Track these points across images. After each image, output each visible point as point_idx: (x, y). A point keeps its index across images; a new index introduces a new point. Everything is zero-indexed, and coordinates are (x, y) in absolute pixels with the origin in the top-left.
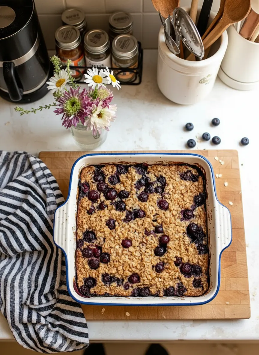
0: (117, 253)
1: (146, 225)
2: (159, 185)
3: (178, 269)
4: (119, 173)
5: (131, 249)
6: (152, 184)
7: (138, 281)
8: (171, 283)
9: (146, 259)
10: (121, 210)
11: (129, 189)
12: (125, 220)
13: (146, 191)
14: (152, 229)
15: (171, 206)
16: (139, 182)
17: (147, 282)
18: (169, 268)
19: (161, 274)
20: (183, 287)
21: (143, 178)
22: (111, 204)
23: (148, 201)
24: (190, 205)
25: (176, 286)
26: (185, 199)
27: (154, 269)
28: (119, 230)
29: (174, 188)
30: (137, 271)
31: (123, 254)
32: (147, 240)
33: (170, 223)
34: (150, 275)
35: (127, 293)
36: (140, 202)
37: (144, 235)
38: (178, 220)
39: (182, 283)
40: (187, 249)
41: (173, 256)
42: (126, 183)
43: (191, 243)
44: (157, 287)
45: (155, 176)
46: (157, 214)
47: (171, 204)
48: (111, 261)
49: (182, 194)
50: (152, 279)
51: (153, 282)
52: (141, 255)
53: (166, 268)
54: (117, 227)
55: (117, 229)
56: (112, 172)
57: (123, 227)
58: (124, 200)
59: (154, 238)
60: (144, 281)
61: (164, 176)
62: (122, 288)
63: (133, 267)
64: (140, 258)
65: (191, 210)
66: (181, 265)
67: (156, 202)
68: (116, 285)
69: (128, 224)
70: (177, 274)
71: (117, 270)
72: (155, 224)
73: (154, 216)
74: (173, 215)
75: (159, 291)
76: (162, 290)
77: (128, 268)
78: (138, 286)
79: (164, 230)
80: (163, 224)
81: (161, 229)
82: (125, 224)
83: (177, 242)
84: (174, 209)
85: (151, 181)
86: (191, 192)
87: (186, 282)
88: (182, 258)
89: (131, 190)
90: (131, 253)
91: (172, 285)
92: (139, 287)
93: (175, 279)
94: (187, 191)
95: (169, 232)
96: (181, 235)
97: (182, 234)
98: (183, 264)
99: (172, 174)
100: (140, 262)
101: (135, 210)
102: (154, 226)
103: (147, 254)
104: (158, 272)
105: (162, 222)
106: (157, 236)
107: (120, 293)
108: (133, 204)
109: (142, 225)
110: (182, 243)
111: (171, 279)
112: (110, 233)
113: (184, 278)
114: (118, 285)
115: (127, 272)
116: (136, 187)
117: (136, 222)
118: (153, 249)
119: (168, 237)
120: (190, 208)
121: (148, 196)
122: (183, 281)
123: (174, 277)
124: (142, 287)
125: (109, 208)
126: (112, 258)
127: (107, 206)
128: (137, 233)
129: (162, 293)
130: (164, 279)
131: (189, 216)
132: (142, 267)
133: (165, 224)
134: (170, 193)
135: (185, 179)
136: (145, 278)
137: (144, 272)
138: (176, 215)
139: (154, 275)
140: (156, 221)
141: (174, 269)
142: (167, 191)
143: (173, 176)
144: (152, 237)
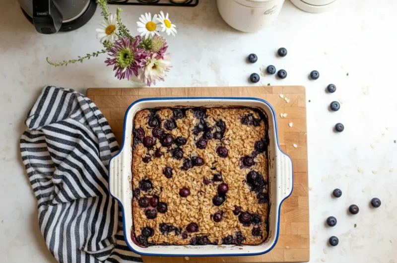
0: (175, 203)
1: (205, 174)
2: (219, 130)
3: (237, 217)
4: (175, 117)
5: (189, 198)
6: (210, 129)
7: (197, 230)
8: (230, 232)
9: (204, 208)
10: (179, 158)
11: (186, 135)
12: (182, 168)
13: (204, 137)
14: (211, 177)
15: (231, 154)
16: (197, 127)
17: (205, 232)
18: (227, 218)
19: (219, 223)
20: (241, 236)
21: (201, 123)
22: (168, 151)
23: (207, 148)
24: (251, 152)
25: (234, 235)
26: (245, 145)
27: (212, 218)
28: (176, 179)
29: (234, 133)
30: (195, 221)
31: (180, 203)
32: (205, 189)
33: (230, 171)
34: (208, 224)
35: (185, 242)
36: (198, 149)
37: (203, 184)
38: (238, 168)
39: (240, 232)
40: (246, 198)
41: (232, 205)
42: (183, 128)
43: (251, 191)
44: (215, 236)
45: (214, 120)
46: (215, 162)
47: (230, 151)
48: (168, 211)
49: (243, 140)
50: (210, 229)
51: (211, 232)
52: (200, 204)
53: (224, 217)
54: (174, 175)
56: (168, 116)
57: (180, 176)
58: (181, 147)
59: (212, 186)
60: (202, 230)
61: (224, 120)
62: (180, 237)
63: (191, 217)
64: (199, 207)
65: (251, 158)
66: (240, 214)
67: (215, 149)
68: (174, 235)
69: (186, 173)
70: (236, 223)
71: (175, 219)
72: (214, 172)
73: (213, 163)
74: (233, 163)
75: (218, 240)
76: (220, 239)
77: (185, 218)
78: (196, 235)
79: (224, 178)
80: (223, 173)
81: (220, 177)
82: (183, 172)
83: (236, 190)
84: (233, 156)
85: (210, 126)
86: (252, 137)
87: (245, 231)
88: (240, 207)
89: (189, 136)
90: (189, 203)
91: (230, 234)
92: (198, 236)
93: (234, 227)
94: (248, 137)
95: (228, 179)
96: (241, 183)
97: (242, 182)
98: (242, 212)
99: (232, 118)
100: (198, 211)
101: (193, 157)
102: (212, 174)
103: (205, 204)
104: (216, 222)
105: (221, 170)
106: (216, 185)
107: (178, 242)
108: (191, 152)
109: (200, 173)
110: (241, 192)
111: (230, 228)
112: (167, 182)
113: (243, 227)
114: (176, 234)
115: (185, 221)
116: (194, 133)
117: (195, 171)
118: (211, 198)
119: (227, 185)
120: (251, 155)
121: (206, 142)
122: (242, 230)
123: (232, 226)
124: (201, 235)
125: (166, 156)
126: (170, 208)
127: (163, 154)
128: (195, 182)
129: (220, 242)
130: (222, 228)
131: (249, 163)
132: (200, 217)
133: (225, 172)
134: (230, 138)
135: (247, 124)
136: (203, 228)
137: (202, 221)
138: (236, 162)
139: (213, 224)
140: (215, 168)
141: (233, 218)
142: (227, 137)
143: (233, 121)
144: (210, 186)
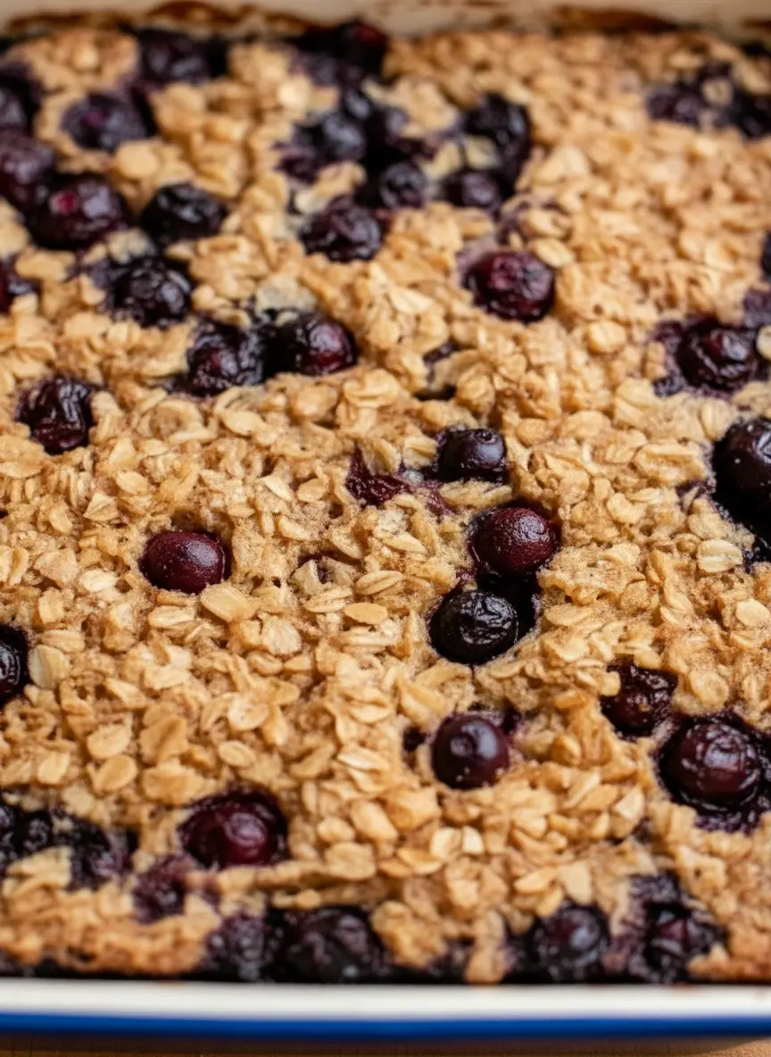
0: (96, 630)
1: (364, 424)
2: (480, 155)
3: (637, 755)
4: (150, 78)
5: (224, 598)
6: (419, 150)
7: (274, 849)
8: (579, 881)
9: (347, 672)
10: (154, 315)
11: (225, 176)
12: (181, 383)
13: (367, 197)
14: (414, 447)
15: (579, 291)
16: (312, 133)
17: (352, 863)
18: (554, 754)
19: (485, 794)
20: (683, 913)
21: (345, 113)
22: (76, 271)
23: (386, 255)
24: (737, 291)
25: (622, 907)
26: (689, 243)
27: (423, 754)
28: (123, 450)
29: (597, 170)
30: (266, 772)
31: (144, 635)
32: (362, 537)
33: (570, 408)
34: (381, 802)
35: (165, 942)
36: (320, 260)
37: (343, 494)
38: (641, 390)
39: (673, 876)
40: (714, 612)
41: (593, 652)
42: (209, 135)
43: (748, 564)
44: (446, 908)
45: (450, 99)
46: (454, 345)
47: (575, 274)
48: (32, 692)
49: (668, 213)
50: (401, 840)
51: (411, 863)
52: (310, 642)
53: (529, 754)
54: (103, 431)
55: (108, 446)
56: (98, 70)
57: (157, 433)
58: (181, 250)
59: (425, 520)
60: (322, 846)
61: (517, 94)
62: (116, 901)
63: (233, 735)
64: (303, 663)
65: (741, 329)
66: (663, 731)
67: (452, 262)
68: (64, 878)
69: (206, 418)
70: (632, 807)
71: (85, 757)
72: (445, 414)
73: (432, 357)
74: (594, 353)
75: (467, 942)
76: (488, 930)
77: (180, 743)
78: (269, 889)
79: (519, 455)
80: (511, 417)
81: (490, 452)
82: (185, 406)
83: (627, 554)
84: (598, 310)
85: (412, 131)
86: (740, 197)
87: (716, 871)
88: (672, 679)
89: (249, 181)
90: (217, 632)
91: (583, 893)
92: (281, 900)
93: (614, 839)
94: (707, 195)
95: (556, 466)
96: (663, 499)
97: (672, 497)
98: (684, 721)
99: (578, 83)
100: (291, 694)
101: (272, 313)
102: (430, 432)
103: (359, 637)
104: (453, 785)
105: (500, 395)
106: (454, 509)
107: (98, 947)
108: (257, 279)
109: (329, 423)
110: (668, 562)
111: (578, 844)
112: (43, 474)
113: (697, 836)
114: (86, 876)
115: (171, 768)
116: (288, 166)
117: (280, 401)
118: (414, 604)
119: (547, 512)
120: (737, 316)
121: (385, 228)
122: (687, 859)
123: (602, 826)
124: (309, 899)
125: (52, 303)
126: (45, 664)
127: (37, 287)
128: (278, 484)
129: (488, 958)
130: (513, 843)
131: (724, 361)
132: (311, 740)
133: (526, 414)
134: (570, 200)
135: (692, 121)
136: (331, 827)
137: (329, 775)
138: (616, 354)
139: (421, 802)
140: (448, 393)
141: (605, 760)
142: (543, 194)
143: (586, 97)
144: (408, 511)
